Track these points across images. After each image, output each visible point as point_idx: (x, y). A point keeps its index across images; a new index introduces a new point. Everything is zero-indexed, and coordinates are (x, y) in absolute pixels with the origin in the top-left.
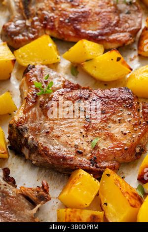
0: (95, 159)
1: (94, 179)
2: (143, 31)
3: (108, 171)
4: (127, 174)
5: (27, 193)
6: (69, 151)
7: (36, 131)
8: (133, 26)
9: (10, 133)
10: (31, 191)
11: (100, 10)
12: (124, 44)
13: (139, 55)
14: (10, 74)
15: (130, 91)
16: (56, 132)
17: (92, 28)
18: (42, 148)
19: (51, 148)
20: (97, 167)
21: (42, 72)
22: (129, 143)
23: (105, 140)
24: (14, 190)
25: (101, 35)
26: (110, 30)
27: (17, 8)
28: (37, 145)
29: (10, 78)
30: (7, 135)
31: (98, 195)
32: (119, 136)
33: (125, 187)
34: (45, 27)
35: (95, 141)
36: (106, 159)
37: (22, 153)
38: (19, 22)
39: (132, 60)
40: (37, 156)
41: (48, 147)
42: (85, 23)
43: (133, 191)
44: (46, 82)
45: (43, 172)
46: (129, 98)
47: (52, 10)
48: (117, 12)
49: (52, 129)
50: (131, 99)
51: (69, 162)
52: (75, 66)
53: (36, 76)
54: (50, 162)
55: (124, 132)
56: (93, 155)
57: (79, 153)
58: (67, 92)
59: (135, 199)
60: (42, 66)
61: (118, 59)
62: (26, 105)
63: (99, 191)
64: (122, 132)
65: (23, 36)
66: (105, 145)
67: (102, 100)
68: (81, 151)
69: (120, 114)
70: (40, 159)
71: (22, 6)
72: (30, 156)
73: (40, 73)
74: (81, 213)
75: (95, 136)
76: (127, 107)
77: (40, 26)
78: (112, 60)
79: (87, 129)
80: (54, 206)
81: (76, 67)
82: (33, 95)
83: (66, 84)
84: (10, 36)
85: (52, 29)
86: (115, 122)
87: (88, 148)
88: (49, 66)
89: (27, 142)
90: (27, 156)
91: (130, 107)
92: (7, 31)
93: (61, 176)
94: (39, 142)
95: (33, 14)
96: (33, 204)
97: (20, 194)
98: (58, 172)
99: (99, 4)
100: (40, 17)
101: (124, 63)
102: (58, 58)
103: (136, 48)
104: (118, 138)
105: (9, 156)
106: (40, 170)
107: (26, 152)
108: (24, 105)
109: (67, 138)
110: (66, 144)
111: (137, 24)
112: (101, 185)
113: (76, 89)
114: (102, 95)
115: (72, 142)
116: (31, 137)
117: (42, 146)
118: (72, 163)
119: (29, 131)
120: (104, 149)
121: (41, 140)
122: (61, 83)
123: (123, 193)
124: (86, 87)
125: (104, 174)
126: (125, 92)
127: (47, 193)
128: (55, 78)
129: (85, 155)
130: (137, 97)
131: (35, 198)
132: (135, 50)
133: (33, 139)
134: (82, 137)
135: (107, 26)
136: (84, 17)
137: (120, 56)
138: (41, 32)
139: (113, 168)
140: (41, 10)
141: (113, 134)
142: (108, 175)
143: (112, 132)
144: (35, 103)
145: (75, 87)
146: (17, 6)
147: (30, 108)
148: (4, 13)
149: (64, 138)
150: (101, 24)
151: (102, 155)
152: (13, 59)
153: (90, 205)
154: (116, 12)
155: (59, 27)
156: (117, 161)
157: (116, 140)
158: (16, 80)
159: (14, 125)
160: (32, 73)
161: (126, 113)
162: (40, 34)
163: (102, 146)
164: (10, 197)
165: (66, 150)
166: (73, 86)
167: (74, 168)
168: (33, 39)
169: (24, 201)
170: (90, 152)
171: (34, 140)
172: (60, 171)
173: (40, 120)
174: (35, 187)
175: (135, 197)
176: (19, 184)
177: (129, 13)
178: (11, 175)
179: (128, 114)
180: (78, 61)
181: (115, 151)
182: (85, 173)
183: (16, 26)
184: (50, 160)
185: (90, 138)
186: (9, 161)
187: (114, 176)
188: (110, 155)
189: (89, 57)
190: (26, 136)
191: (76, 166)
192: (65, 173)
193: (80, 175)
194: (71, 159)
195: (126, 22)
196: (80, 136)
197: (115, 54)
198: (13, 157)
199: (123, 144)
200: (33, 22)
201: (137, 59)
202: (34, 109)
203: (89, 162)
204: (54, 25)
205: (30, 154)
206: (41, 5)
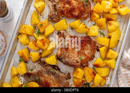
11: (78, 6)
20: (82, 66)
22: (90, 56)
23: (84, 56)
27: (52, 7)
38: (54, 13)
39: (88, 22)
43: (92, 71)
47: (63, 8)
52: (72, 27)
59: (93, 75)
60: (63, 31)
63: (84, 74)
64: (88, 53)
65: (55, 18)
73: (63, 35)
79: (78, 54)
92: (50, 18)
94: (66, 61)
95: (57, 10)
96: (67, 79)
100: (60, 10)
102: (67, 28)
112: (84, 71)
115: (75, 59)
119: (63, 58)
120: (84, 60)
123: (90, 75)
126: (88, 38)
127: (70, 76)
132: (89, 18)
134: (77, 57)
135: (81, 12)
140: (60, 8)
153: (82, 78)
155: (66, 14)
156: (87, 62)
159: (59, 56)
162: (60, 18)
173: (65, 53)
174: (67, 75)
177: (87, 6)
178: (59, 68)
179: (89, 46)
194: (76, 65)
200: (58, 13)
206: (59, 6)
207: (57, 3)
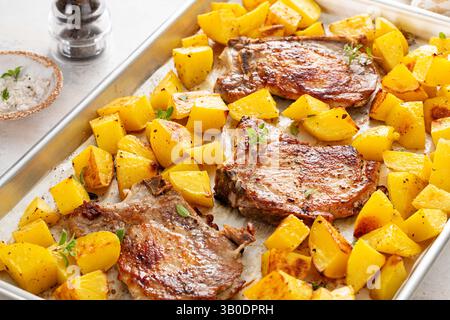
0: (308, 207)
1: (303, 224)
2: (377, 93)
3: (320, 218)
5: (230, 233)
6: (280, 198)
7: (245, 176)
8: (365, 87)
9: (217, 181)
10: (235, 231)
12: (353, 105)
13: (371, 119)
15: (354, 149)
16: (268, 180)
18: (250, 193)
19: (261, 193)
20: (308, 215)
22: (347, 197)
24: (217, 231)
25: (329, 94)
26: (338, 89)
27: (235, 62)
28: (245, 189)
30: (213, 185)
32: (337, 190)
33: (337, 235)
34: (265, 84)
35: (309, 191)
36: (319, 209)
37: (228, 201)
38: (236, 76)
40: (244, 200)
41: (257, 192)
42: (311, 80)
43: (346, 241)
46: (352, 156)
47: (275, 66)
48: (349, 72)
49: (263, 176)
50: (354, 157)
51: (278, 207)
52: (296, 125)
54: (258, 207)
55: (343, 186)
56: (305, 204)
57: (291, 201)
58: (283, 145)
61: (344, 117)
64: (340, 186)
65: (239, 90)
66: (320, 197)
67: (322, 155)
68: (292, 199)
69: (340, 170)
70: (248, 204)
71: (240, 60)
72: (236, 202)
73: (254, 124)
74: (287, 255)
75: (310, 187)
76: (349, 164)
77: (260, 81)
78: (337, 117)
79: (301, 180)
81: (297, 127)
83: (283, 137)
84: (225, 89)
85: (272, 85)
86: (333, 176)
87: (302, 197)
88: (265, 120)
89: (235, 186)
90: (233, 203)
91: (352, 164)
92: (222, 84)
96: (235, 243)
97: (222, 235)
99: (328, 63)
101: (350, 121)
103: (368, 111)
105: (213, 205)
107: (232, 198)
109: (278, 186)
110: (277, 192)
111: (371, 85)
113: (294, 144)
114: (323, 151)
116: (239, 180)
117: (250, 191)
118: (281, 208)
120: (318, 200)
121: (250, 186)
124: (306, 142)
125: (316, 221)
126: (348, 149)
127: (253, 235)
129: (297, 204)
130: (361, 156)
131: (239, 238)
133: (241, 182)
134: (295, 187)
135: (336, 85)
136: (310, 75)
137: (346, 113)
138: (260, 87)
139: (327, 218)
140: (262, 65)
141: (329, 187)
142: (320, 222)
145: (293, 141)
146: (235, 60)
149: (275, 186)
150: (329, 83)
151: (315, 205)
152: (226, 109)
154: (347, 72)
156: (331, 213)
157: (332, 193)
159: (222, 169)
160: (246, 123)
161: (347, 169)
162: (258, 89)
163: (316, 197)
164: (212, 237)
165: (276, 197)
166: (290, 140)
168: (247, 94)
169: (226, 241)
170: (303, 200)
171: (243, 183)
172: (269, 220)
173: (250, 167)
174: (239, 228)
176: (221, 229)
178: (214, 222)
180: (300, 118)
181: (330, 203)
183: (232, 80)
184: (258, 204)
185: (304, 188)
186: (214, 209)
187: (326, 224)
188: (325, 206)
189: (312, 112)
190: (234, 179)
191: (286, 212)
192: (274, 223)
195: (358, 82)
196: (294, 185)
197: (340, 111)
198: (218, 207)
199: (340, 197)
200: (251, 77)
201: (368, 123)
203: (300, 209)
204: (275, 81)
205: (237, 200)
206: (261, 60)
207: (255, 51)
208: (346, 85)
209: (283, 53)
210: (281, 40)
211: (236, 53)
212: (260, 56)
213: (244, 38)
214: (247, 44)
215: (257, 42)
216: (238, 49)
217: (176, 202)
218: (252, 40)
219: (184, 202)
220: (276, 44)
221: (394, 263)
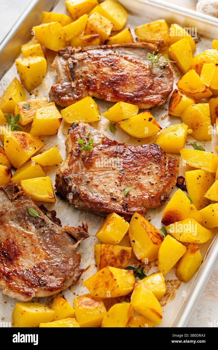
0: (127, 204)
1: (124, 221)
2: (174, 93)
3: (136, 215)
4: (153, 218)
5: (70, 231)
6: (105, 198)
7: (78, 180)
8: (165, 89)
9: (57, 181)
10: (73, 230)
11: (137, 74)
12: (156, 105)
13: (170, 115)
14: (57, 130)
15: (159, 147)
16: (95, 182)
17: (129, 90)
18: (83, 195)
19: (91, 195)
20: (128, 211)
21: (84, 130)
22: (156, 192)
23: (135, 189)
24: (60, 228)
25: (137, 97)
26: (145, 92)
27: (64, 70)
28: (79, 193)
29: (57, 133)
30: (54, 183)
31: (127, 234)
32: (147, 186)
33: (149, 228)
34: (88, 89)
35: (127, 190)
36: (135, 205)
37: (66, 198)
38: (66, 83)
39: (163, 119)
40: (79, 201)
41: (88, 194)
42: (123, 85)
43: (156, 231)
44: (88, 139)
45: (84, 214)
46: (157, 154)
47: (95, 73)
48: (152, 75)
49: (92, 179)
50: (159, 155)
51: (105, 207)
52: (113, 123)
53: (79, 133)
54: (90, 207)
55: (152, 183)
56: (125, 202)
57: (114, 200)
58: (105, 148)
59: (158, 238)
60: (84, 124)
61: (150, 120)
62: (70, 158)
63: (128, 231)
64: (150, 182)
65: (69, 96)
66: (135, 193)
67: (135, 155)
68: (115, 198)
69: (149, 167)
70: (81, 204)
72: (73, 201)
73: (82, 130)
74: (113, 248)
75: (128, 186)
76: (155, 162)
77: (84, 87)
78: (145, 120)
79: (121, 179)
80: (92, 242)
81: (115, 125)
82: (76, 150)
83: (105, 140)
84: (58, 96)
85: (95, 90)
86: (144, 174)
87: (121, 196)
88: (90, 124)
89: (71, 189)
90: (71, 201)
91: (158, 161)
92: (55, 92)
93: (99, 218)
94: (81, 190)
95: (77, 77)
96: (75, 240)
97: (64, 232)
98: (96, 214)
99: (136, 69)
100: (84, 79)
101: (155, 123)
102: (98, 118)
103: (167, 108)
104: (147, 187)
105: (55, 200)
106: (81, 213)
108: (69, 158)
109: (104, 187)
110: (103, 192)
111: (169, 87)
112: (131, 226)
113: (113, 145)
114: (135, 151)
115: (108, 190)
116: (74, 186)
117: (83, 193)
118: (107, 207)
119: (73, 180)
120: (134, 197)
121: (83, 188)
122: (100, 140)
123: (147, 233)
124: (121, 142)
125: (133, 217)
126: (154, 148)
127: (87, 232)
128: (96, 135)
129: (118, 202)
130: (165, 153)
131: (77, 235)
132: (166, 110)
133: (75, 187)
134: (116, 186)
135: (142, 88)
136: (122, 80)
137: (151, 117)
138: (84, 92)
139: (141, 213)
140: (85, 72)
141: (142, 184)
142: (136, 218)
143: (142, 183)
144: (78, 157)
145: (113, 143)
146: (64, 69)
147: (74, 161)
148: (52, 73)
149: (101, 187)
150: (137, 87)
151: (132, 202)
152: (60, 117)
153: (121, 242)
154: (150, 76)
155: (100, 89)
156: (145, 207)
157: (144, 189)
158: (62, 135)
159: (61, 175)
160: (76, 130)
161: (154, 166)
162: (84, 96)
163: (133, 194)
164: (56, 234)
165: (103, 197)
166: (110, 143)
167: (109, 212)
168: (78, 100)
169: (67, 237)
170: (123, 199)
171: (77, 188)
172: (98, 213)
173: (82, 171)
174: (76, 227)
175: (158, 236)
176: (64, 224)
177: (162, 77)
178: (57, 216)
179: (156, 168)
180: (116, 120)
181: (143, 199)
182: (118, 216)
183: (63, 87)
184: (89, 205)
185: (123, 187)
186: (56, 205)
187: (141, 219)
188: (139, 202)
189: (125, 117)
190: (70, 184)
191: (110, 210)
192: (102, 215)
193: (113, 218)
194: (107, 204)
195: (159, 85)
196: (115, 185)
197: (147, 115)
198: (59, 202)
199: (150, 192)
200: (77, 84)
201: (168, 118)
202: (77, 162)
203: (121, 207)
204: (96, 87)
205: (73, 199)
206: (85, 68)
207: (79, 61)
208: (150, 88)
209: (100, 61)
210: (98, 49)
211: (64, 62)
212: (83, 65)
213: (70, 48)
214: (73, 53)
215: (81, 51)
216: (66, 59)
217: (27, 205)
218: (76, 50)
219: (33, 205)
220: (95, 52)
221: (193, 251)
